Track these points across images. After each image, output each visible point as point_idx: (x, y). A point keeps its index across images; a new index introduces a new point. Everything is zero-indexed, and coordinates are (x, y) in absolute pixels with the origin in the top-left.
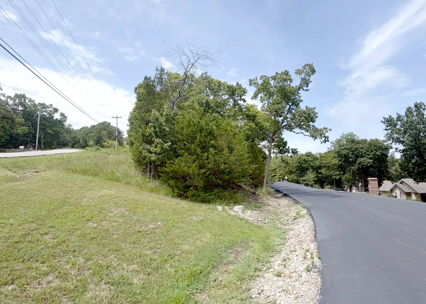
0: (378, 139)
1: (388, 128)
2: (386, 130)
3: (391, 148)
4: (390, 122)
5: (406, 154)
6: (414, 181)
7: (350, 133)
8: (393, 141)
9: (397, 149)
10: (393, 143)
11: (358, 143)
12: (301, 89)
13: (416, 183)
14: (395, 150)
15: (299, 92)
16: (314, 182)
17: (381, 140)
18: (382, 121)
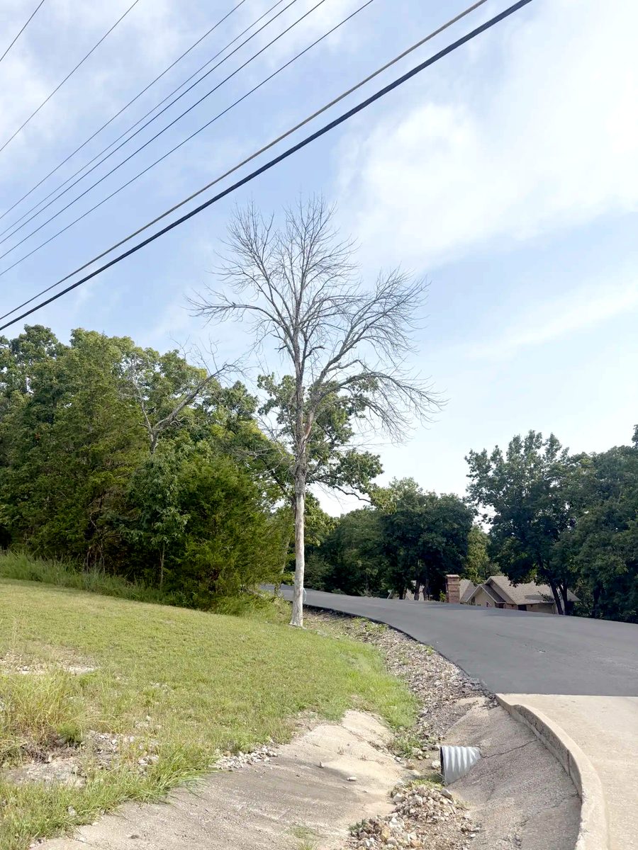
0: (455, 495)
1: (474, 473)
2: (470, 476)
3: (477, 514)
4: (479, 462)
5: (498, 527)
6: (510, 581)
7: (408, 478)
8: (479, 501)
9: (485, 516)
10: (481, 505)
11: (422, 500)
12: (353, 415)
13: (512, 585)
14: (482, 519)
15: (350, 417)
16: (324, 583)
17: (460, 497)
18: (466, 458)
